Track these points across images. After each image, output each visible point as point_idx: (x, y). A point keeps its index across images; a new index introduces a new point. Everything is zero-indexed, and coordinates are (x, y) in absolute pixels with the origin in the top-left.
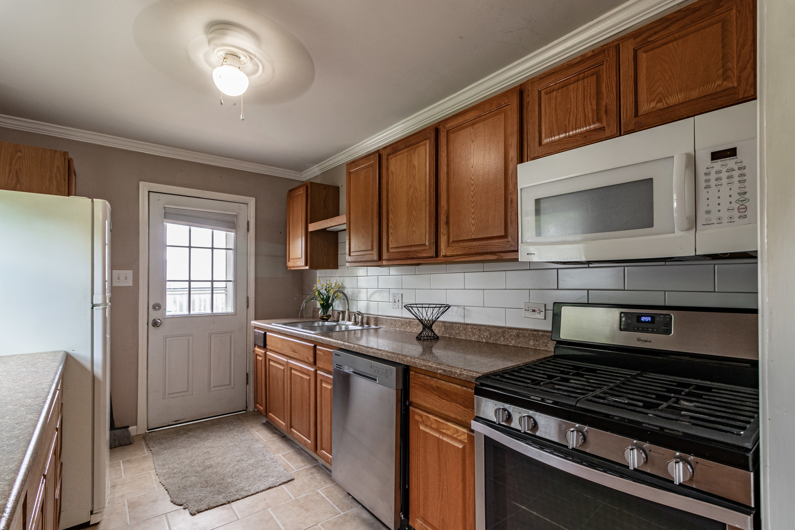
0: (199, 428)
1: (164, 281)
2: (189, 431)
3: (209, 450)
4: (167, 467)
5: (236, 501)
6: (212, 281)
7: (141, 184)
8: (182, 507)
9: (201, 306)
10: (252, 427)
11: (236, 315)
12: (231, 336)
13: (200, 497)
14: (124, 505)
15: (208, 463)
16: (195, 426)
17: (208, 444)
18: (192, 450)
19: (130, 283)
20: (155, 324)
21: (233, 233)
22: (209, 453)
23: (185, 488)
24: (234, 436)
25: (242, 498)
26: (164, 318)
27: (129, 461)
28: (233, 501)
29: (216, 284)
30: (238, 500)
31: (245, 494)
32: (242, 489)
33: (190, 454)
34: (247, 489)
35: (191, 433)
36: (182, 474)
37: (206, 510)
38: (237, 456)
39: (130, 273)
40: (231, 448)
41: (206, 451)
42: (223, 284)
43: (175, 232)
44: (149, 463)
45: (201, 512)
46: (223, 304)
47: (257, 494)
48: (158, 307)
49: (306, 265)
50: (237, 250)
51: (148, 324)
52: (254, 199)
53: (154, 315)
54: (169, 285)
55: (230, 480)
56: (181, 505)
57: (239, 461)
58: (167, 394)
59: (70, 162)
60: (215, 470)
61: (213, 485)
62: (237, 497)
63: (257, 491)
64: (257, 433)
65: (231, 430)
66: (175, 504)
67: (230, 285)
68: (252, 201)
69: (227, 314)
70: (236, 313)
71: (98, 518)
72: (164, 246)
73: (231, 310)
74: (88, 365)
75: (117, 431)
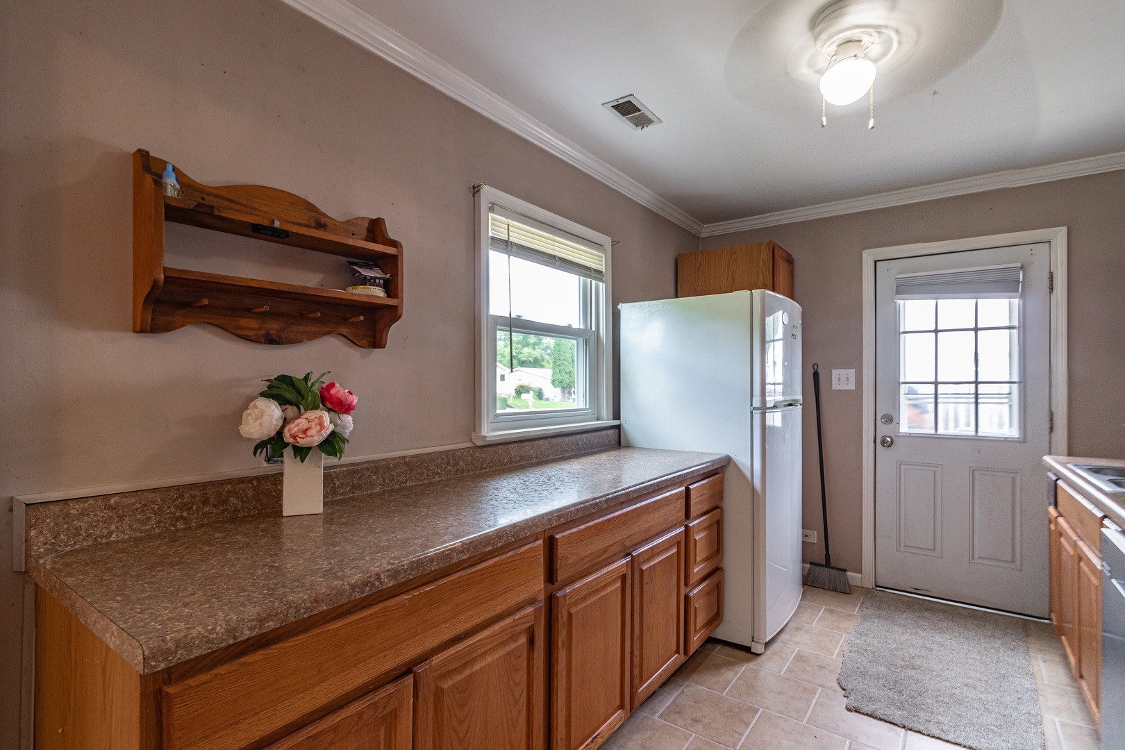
0: (945, 612)
1: (896, 383)
2: (927, 610)
3: (935, 647)
4: (863, 638)
5: (915, 731)
6: (977, 383)
7: (865, 253)
8: (844, 692)
10: (1041, 650)
11: (1025, 441)
12: (1014, 480)
13: (872, 695)
14: (792, 653)
15: (918, 662)
16: (942, 607)
17: (938, 638)
18: (912, 634)
19: (852, 386)
20: (883, 442)
21: (1017, 300)
22: (931, 650)
23: (863, 674)
24: (992, 648)
25: (928, 735)
26: (897, 436)
27: (832, 612)
28: (911, 730)
29: (982, 388)
30: (919, 732)
31: (937, 732)
32: (938, 723)
33: (903, 638)
34: (945, 728)
35: (927, 614)
36: (874, 656)
37: (867, 715)
38: (971, 678)
39: (851, 373)
40: (971, 662)
41: (929, 646)
42: (1005, 388)
44: (851, 625)
45: (859, 712)
46: (998, 422)
47: (957, 747)
48: (889, 419)
50: (1026, 329)
51: (875, 442)
52: (1065, 229)
53: (883, 430)
55: (930, 701)
56: (844, 690)
57: (967, 685)
58: (902, 545)
60: (920, 677)
61: (901, 692)
62: (921, 728)
63: (959, 741)
64: (1042, 665)
65: (994, 637)
66: (839, 683)
67: (1015, 387)
68: (1060, 236)
69: (1006, 441)
70: (1024, 440)
71: (758, 648)
72: (896, 334)
73: (1014, 432)
74: (748, 474)
75: (834, 572)
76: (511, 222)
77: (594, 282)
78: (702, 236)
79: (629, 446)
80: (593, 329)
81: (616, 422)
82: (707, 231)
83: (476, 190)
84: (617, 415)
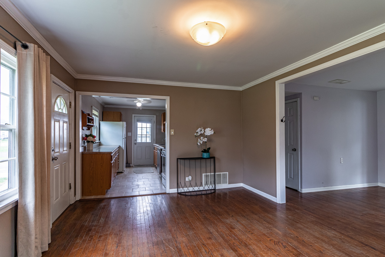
1: (137, 135)
4: (135, 169)
7: (133, 115)
9: (144, 140)
12: (150, 147)
13: (137, 172)
14: (127, 172)
19: (131, 135)
20: (135, 144)
21: (151, 124)
26: (137, 143)
27: (129, 168)
28: (142, 173)
29: (147, 136)
39: (131, 133)
43: (139, 124)
46: (149, 140)
47: (147, 173)
48: (136, 140)
49: (163, 131)
50: (152, 128)
53: (135, 142)
54: (138, 136)
58: (137, 159)
59: (121, 113)
60: (142, 170)
66: (134, 172)
67: (150, 135)
68: (155, 116)
69: (149, 143)
70: (151, 142)
71: (123, 172)
72: (137, 128)
73: (150, 142)
74: (122, 148)
75: (128, 164)
76: (94, 111)
77: (96, 117)
78: (105, 107)
79: (102, 145)
80: (96, 125)
81: (99, 141)
82: (106, 106)
83: (92, 107)
84: (99, 140)
